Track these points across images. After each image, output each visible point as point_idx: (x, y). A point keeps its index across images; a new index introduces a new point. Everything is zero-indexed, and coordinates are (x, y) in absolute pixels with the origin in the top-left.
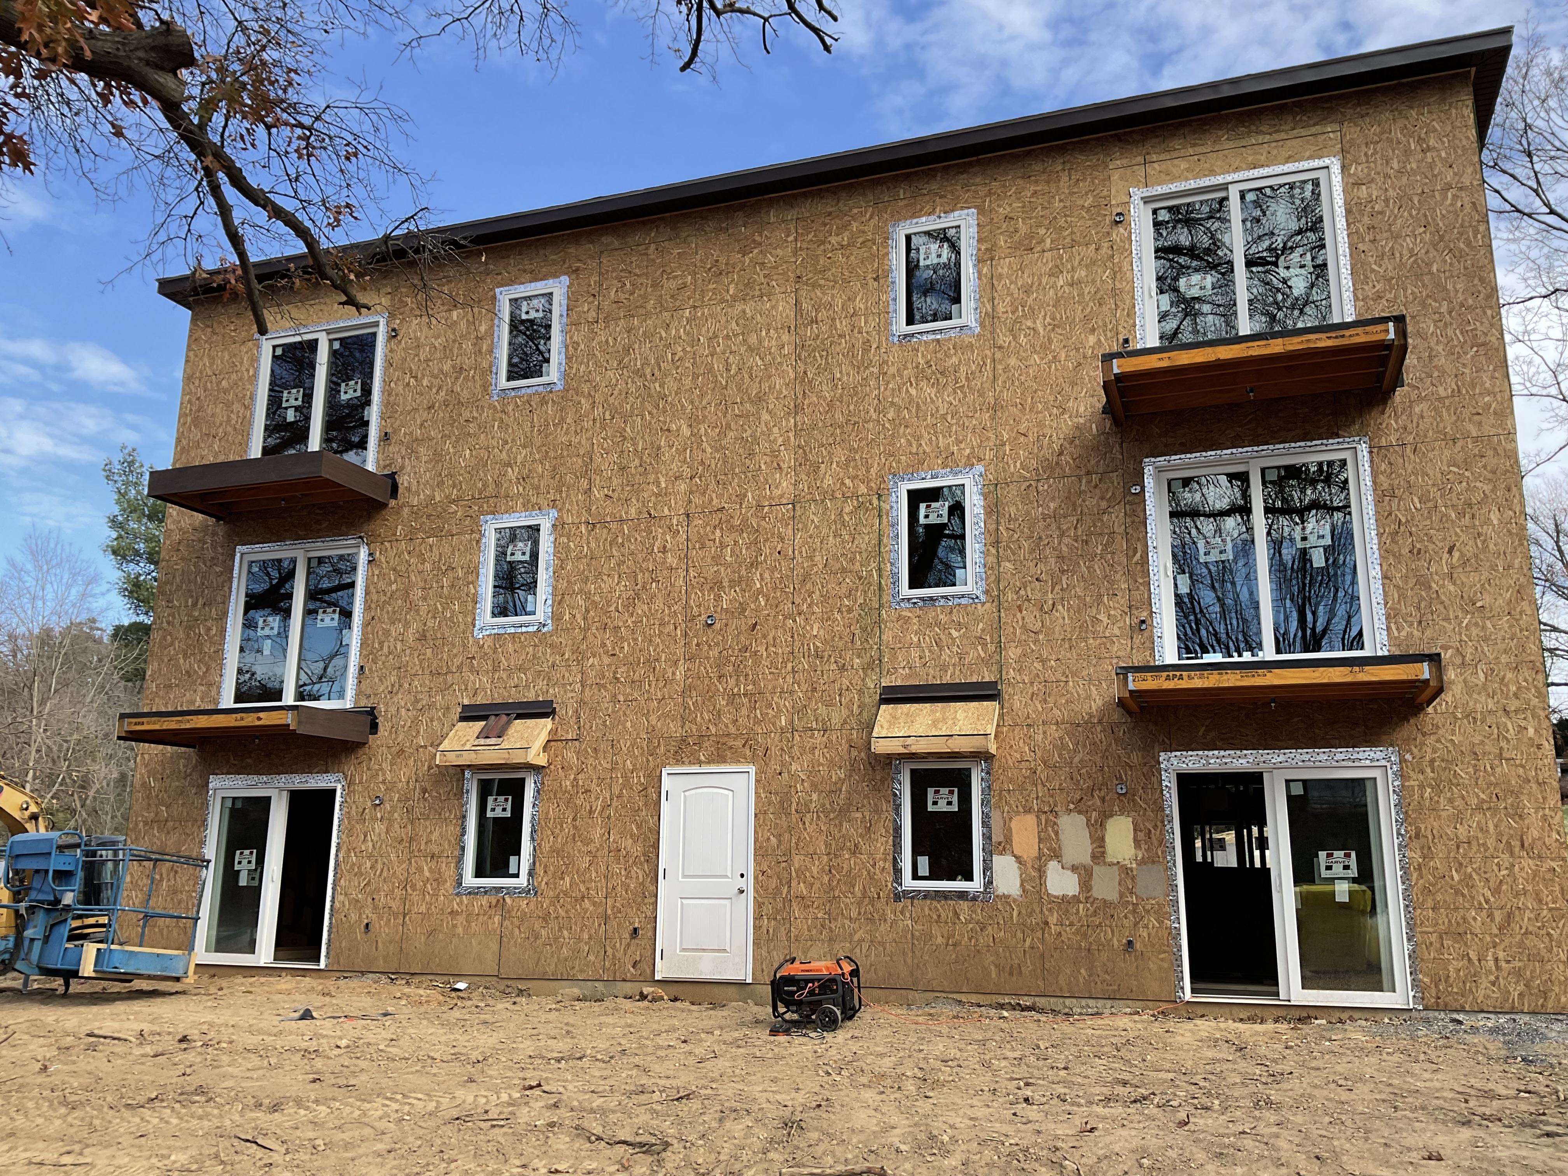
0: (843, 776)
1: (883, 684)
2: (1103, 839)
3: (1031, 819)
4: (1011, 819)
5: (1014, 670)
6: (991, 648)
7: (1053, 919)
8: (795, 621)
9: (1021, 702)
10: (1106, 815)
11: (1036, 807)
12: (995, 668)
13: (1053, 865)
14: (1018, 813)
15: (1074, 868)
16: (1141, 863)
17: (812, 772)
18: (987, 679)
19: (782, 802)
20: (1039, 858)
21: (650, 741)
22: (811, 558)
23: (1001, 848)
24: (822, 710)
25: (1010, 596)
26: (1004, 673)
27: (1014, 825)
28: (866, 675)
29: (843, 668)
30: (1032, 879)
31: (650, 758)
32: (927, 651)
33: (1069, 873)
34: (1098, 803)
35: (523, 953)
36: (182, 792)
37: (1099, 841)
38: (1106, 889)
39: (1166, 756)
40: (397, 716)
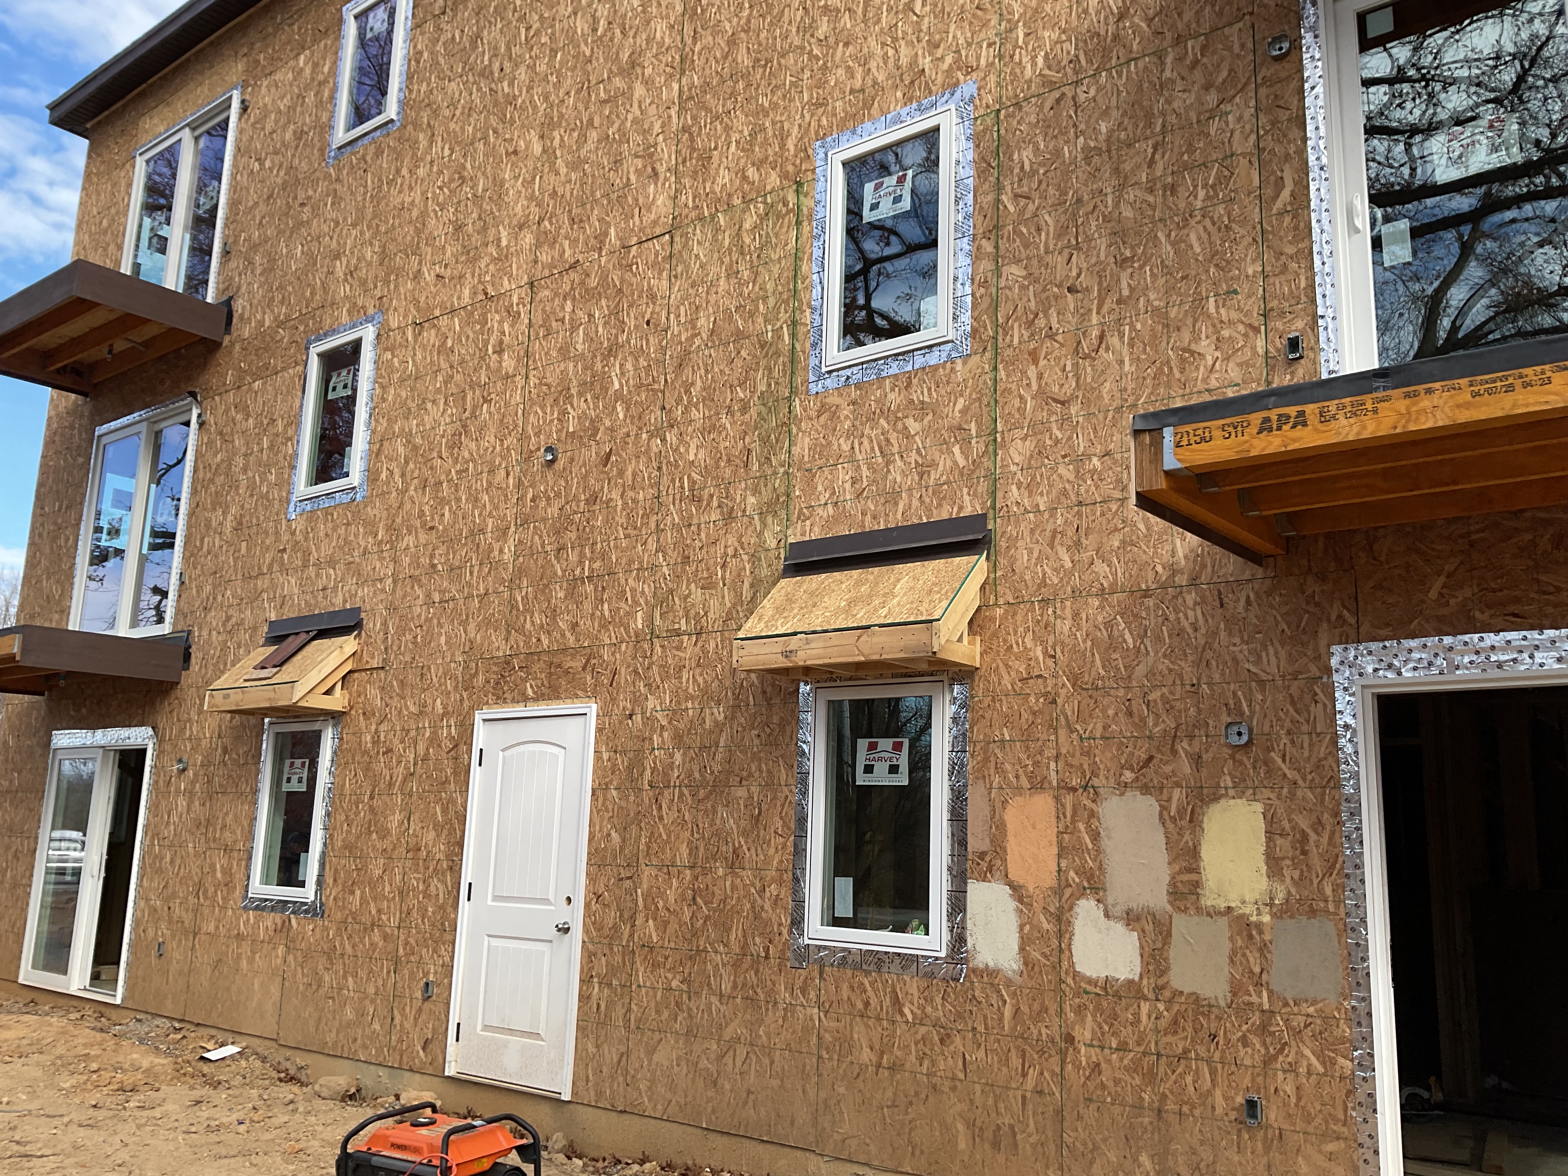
0: (721, 718)
1: (791, 540)
2: (1194, 853)
3: (1043, 803)
4: (1004, 803)
5: (1019, 486)
6: (977, 447)
7: (1084, 1032)
8: (663, 440)
9: (1030, 551)
11: (1054, 778)
12: (983, 487)
14: (1019, 790)
15: (1131, 919)
16: (1282, 912)
17: (675, 713)
18: (967, 512)
19: (630, 768)
20: (1058, 891)
21: (467, 667)
22: (693, 322)
23: (984, 865)
24: (697, 595)
25: (1017, 333)
26: (1000, 495)
27: (1011, 816)
28: (764, 524)
29: (729, 517)
30: (1044, 936)
31: (465, 695)
32: (864, 468)
33: (1119, 928)
34: (1186, 768)
35: (303, 1009)
36: (31, 754)
37: (1187, 855)
38: (1200, 972)
39: (1346, 653)
40: (208, 641)
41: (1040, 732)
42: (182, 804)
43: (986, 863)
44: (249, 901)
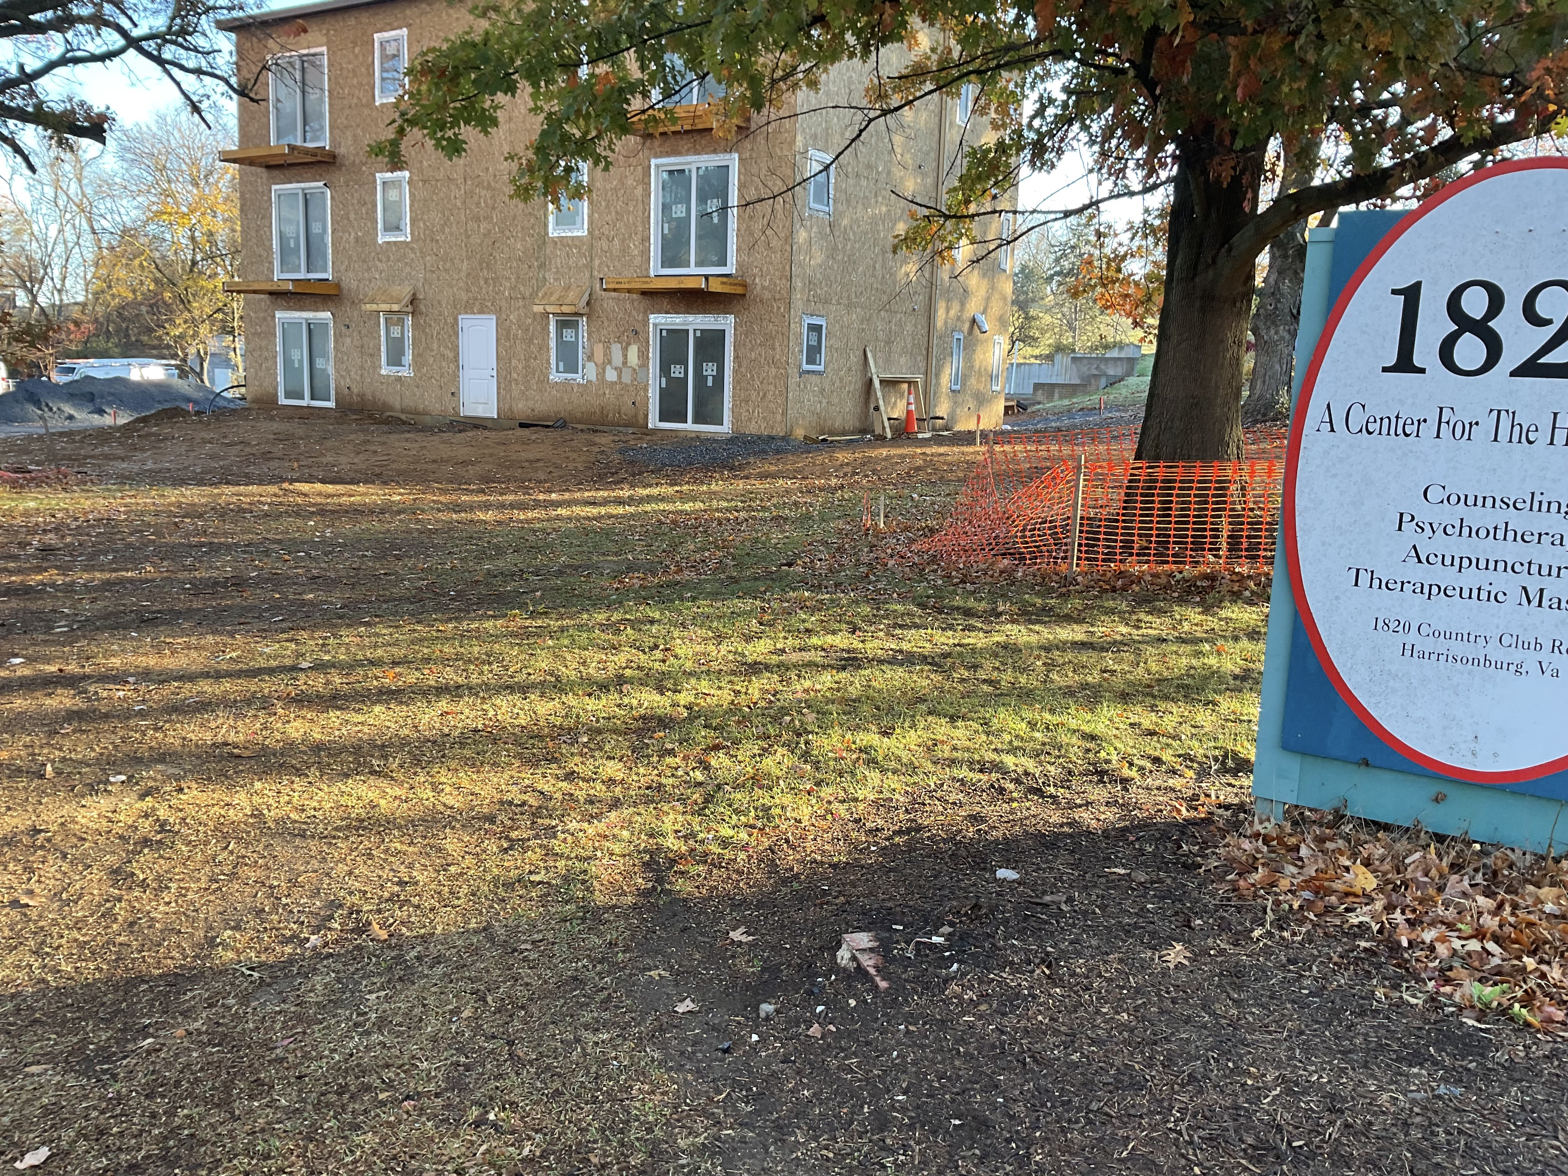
1: (546, 277)
2: (627, 355)
3: (601, 345)
5: (597, 271)
6: (589, 259)
7: (607, 392)
8: (510, 240)
10: (628, 344)
11: (603, 340)
12: (590, 270)
13: (608, 367)
14: (596, 342)
15: (616, 368)
16: (640, 367)
17: (518, 320)
18: (586, 276)
19: (506, 334)
20: (603, 364)
21: (454, 301)
22: (517, 206)
25: (597, 232)
27: (595, 348)
28: (539, 271)
29: (530, 267)
30: (600, 373)
31: (454, 310)
32: (563, 260)
33: (614, 371)
34: (626, 338)
35: (410, 402)
36: (265, 319)
37: (625, 356)
38: (627, 378)
39: (652, 316)
40: (350, 282)
41: (600, 329)
42: (348, 340)
43: (590, 358)
44: (383, 372)
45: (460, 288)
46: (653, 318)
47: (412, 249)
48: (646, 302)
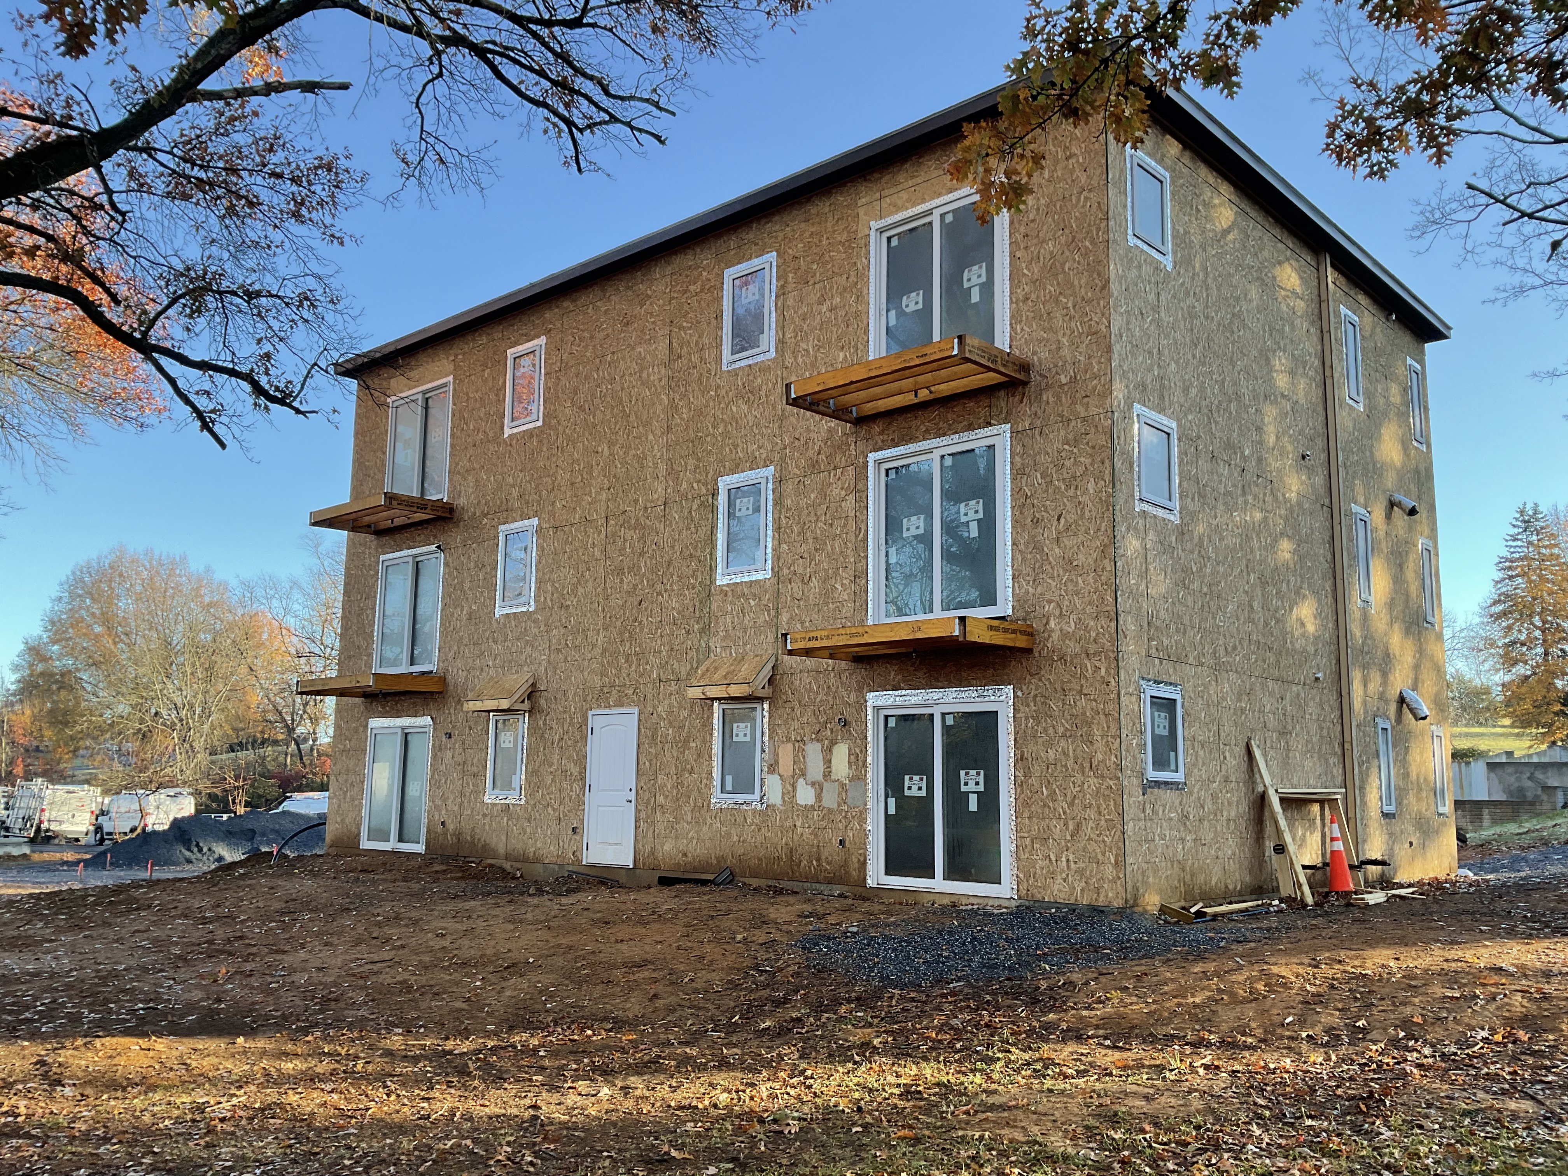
0: (686, 715)
1: (710, 644)
2: (830, 761)
3: (790, 746)
4: (778, 747)
6: (773, 613)
7: (798, 824)
8: (663, 597)
10: (833, 743)
11: (793, 737)
12: (774, 629)
13: (801, 781)
14: (783, 742)
15: (813, 784)
16: (852, 779)
17: (669, 713)
19: (652, 735)
20: (793, 777)
21: (584, 691)
22: (673, 547)
24: (677, 665)
25: (785, 571)
26: (779, 633)
27: (781, 751)
28: (701, 637)
29: (688, 633)
30: (789, 792)
31: (584, 703)
32: (736, 618)
33: (809, 787)
34: (829, 733)
35: (517, 844)
36: (356, 731)
37: (828, 762)
38: (830, 800)
39: (870, 695)
40: (457, 675)
41: (790, 721)
42: (449, 754)
43: (773, 768)
44: (487, 799)
45: (592, 671)
46: (873, 699)
47: (536, 621)
48: (862, 673)
